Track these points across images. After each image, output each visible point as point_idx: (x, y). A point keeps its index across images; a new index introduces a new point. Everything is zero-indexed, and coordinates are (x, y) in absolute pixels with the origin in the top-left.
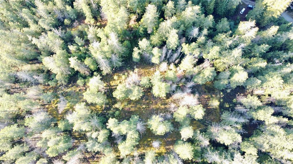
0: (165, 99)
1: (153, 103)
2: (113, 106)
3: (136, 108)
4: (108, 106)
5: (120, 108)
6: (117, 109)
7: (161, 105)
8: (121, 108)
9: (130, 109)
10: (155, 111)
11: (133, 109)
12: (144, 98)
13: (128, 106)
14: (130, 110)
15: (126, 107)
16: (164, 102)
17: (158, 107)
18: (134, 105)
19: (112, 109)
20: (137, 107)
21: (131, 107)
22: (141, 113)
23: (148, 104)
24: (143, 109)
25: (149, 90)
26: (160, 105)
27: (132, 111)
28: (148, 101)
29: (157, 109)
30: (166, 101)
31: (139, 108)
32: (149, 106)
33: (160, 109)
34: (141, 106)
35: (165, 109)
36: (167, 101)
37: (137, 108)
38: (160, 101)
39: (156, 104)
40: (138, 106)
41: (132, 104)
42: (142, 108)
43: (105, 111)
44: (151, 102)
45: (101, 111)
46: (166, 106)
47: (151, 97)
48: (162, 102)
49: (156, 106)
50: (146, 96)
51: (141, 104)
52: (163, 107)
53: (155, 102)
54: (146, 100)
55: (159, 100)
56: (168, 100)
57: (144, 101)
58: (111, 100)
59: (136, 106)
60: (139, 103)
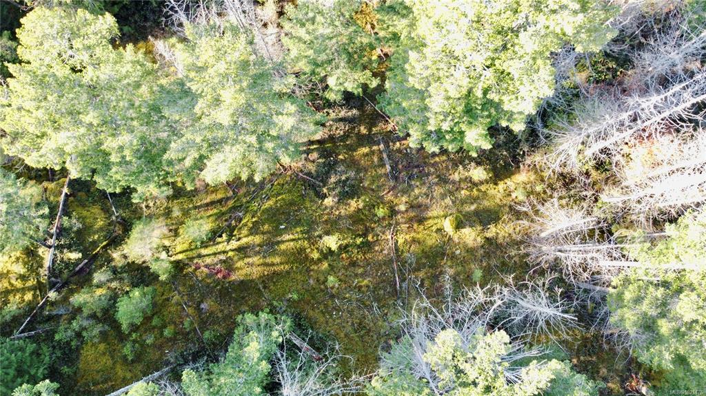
0: (482, 183)
1: (393, 212)
3: (277, 260)
4: (75, 256)
5: (154, 267)
6: (140, 274)
7: (459, 226)
8: (162, 268)
9: (229, 265)
10: (418, 269)
11: (249, 268)
12: (333, 179)
13: (220, 247)
14: (233, 277)
15: (200, 256)
16: (474, 200)
17: (432, 240)
18: (257, 239)
19: (99, 277)
20: (283, 247)
21: (240, 250)
22: (312, 293)
23: (361, 223)
24: (325, 265)
25: (363, 130)
26: (448, 226)
27: (244, 285)
28: (354, 204)
29: (435, 257)
30: (492, 192)
31: (299, 257)
32: (365, 235)
33: (453, 257)
34: (313, 241)
35: (487, 255)
36: (497, 192)
37: (284, 253)
38: (443, 196)
39: (421, 221)
40: (290, 241)
41: (245, 232)
42: (316, 255)
43: (52, 295)
44: (381, 212)
46: (492, 231)
47: (381, 171)
48: (463, 202)
49: (420, 233)
50: (341, 168)
51: (312, 224)
52: (470, 236)
53: (412, 206)
54: (344, 197)
55: (438, 191)
56: (501, 186)
57: (329, 201)
59: (270, 246)
60: (298, 223)
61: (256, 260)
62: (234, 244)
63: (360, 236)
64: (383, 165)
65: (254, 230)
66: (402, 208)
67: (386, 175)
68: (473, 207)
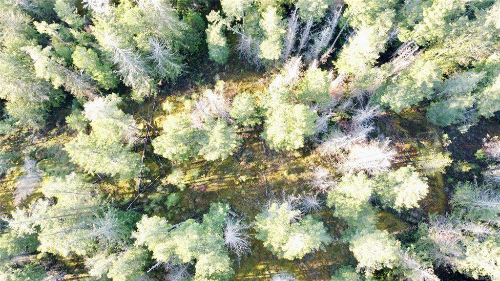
0: (298, 158)
1: (266, 168)
2: (163, 181)
3: (223, 184)
4: (149, 181)
5: (179, 186)
6: (173, 188)
7: (289, 173)
8: (182, 186)
9: (206, 186)
10: (274, 189)
11: (213, 187)
12: (244, 155)
13: (202, 179)
14: (208, 190)
15: (195, 182)
16: (296, 164)
17: (280, 178)
18: (216, 177)
19: (159, 189)
20: (226, 180)
21: (210, 180)
22: (236, 197)
23: (254, 172)
24: (241, 187)
25: (256, 136)
26: (285, 173)
27: (212, 193)
28: (252, 164)
29: (280, 184)
30: (302, 161)
31: (232, 183)
32: (255, 176)
33: (287, 184)
34: (236, 177)
35: (299, 184)
36: (304, 161)
37: (226, 182)
38: (284, 163)
39: (276, 171)
40: (228, 177)
41: (212, 174)
42: (237, 183)
43: (141, 195)
44: (261, 167)
45: (131, 196)
46: (302, 175)
47: (262, 152)
48: (291, 165)
49: (276, 176)
50: (247, 151)
51: (236, 172)
52: (293, 177)
53: (273, 165)
54: (248, 162)
55: (283, 160)
56: (306, 159)
57: (242, 163)
58: (158, 164)
59: (221, 179)
60: (231, 171)
61: (216, 184)
62: (208, 178)
63: (254, 176)
64: (263, 150)
65: (215, 173)
66: (269, 166)
67: (264, 154)
68: (295, 167)
